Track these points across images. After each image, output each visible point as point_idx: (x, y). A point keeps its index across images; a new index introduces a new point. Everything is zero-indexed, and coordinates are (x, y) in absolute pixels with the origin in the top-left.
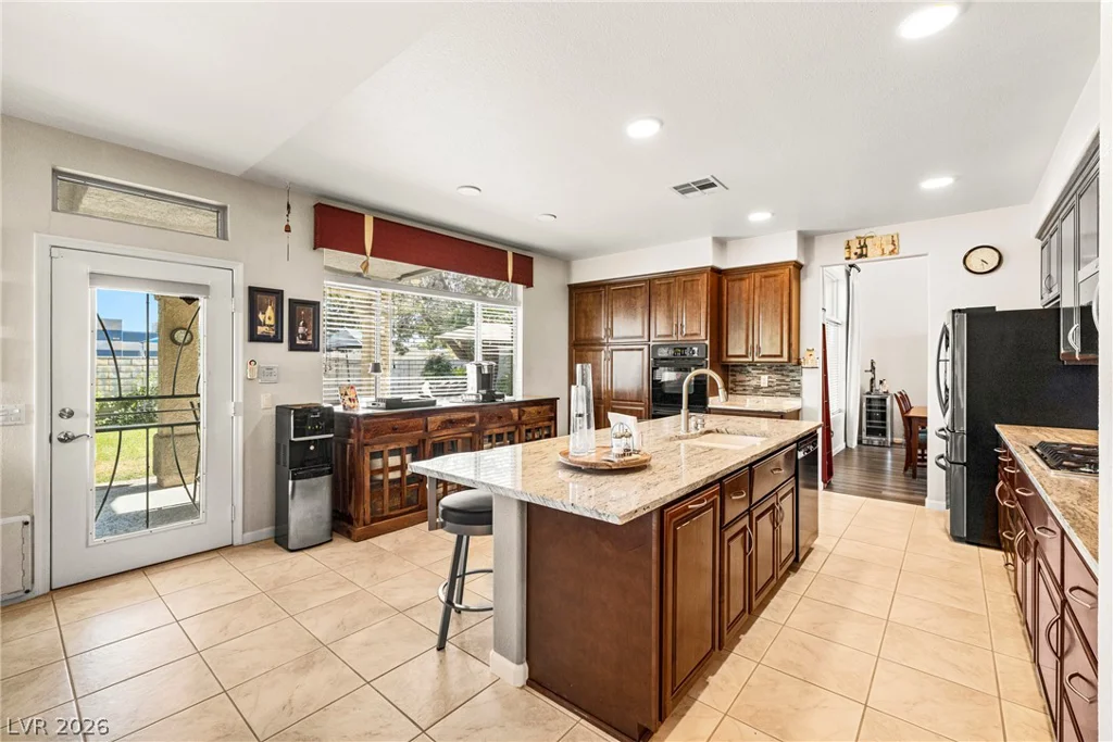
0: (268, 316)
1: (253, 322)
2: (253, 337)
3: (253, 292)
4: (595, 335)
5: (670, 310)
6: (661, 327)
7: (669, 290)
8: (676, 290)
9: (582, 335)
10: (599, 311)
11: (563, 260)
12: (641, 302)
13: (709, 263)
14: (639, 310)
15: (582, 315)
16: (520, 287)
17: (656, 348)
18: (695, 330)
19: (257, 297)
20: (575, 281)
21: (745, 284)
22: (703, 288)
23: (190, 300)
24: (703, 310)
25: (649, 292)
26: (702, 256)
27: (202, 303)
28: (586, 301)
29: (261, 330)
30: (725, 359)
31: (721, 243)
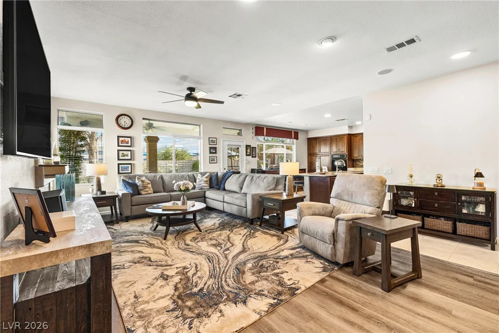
0: (249, 151)
1: (247, 152)
2: (247, 155)
3: (247, 146)
4: (315, 152)
5: (337, 145)
6: (334, 149)
7: (336, 140)
8: (338, 139)
9: (311, 152)
10: (316, 145)
11: (306, 132)
12: (328, 143)
13: (347, 132)
14: (328, 145)
15: (311, 147)
16: (295, 140)
17: (333, 155)
18: (344, 150)
19: (247, 147)
20: (310, 137)
21: (358, 138)
22: (345, 140)
23: (238, 148)
24: (346, 145)
25: (331, 140)
26: (345, 131)
27: (240, 149)
28: (313, 143)
29: (248, 153)
30: (352, 158)
31: (350, 127)
